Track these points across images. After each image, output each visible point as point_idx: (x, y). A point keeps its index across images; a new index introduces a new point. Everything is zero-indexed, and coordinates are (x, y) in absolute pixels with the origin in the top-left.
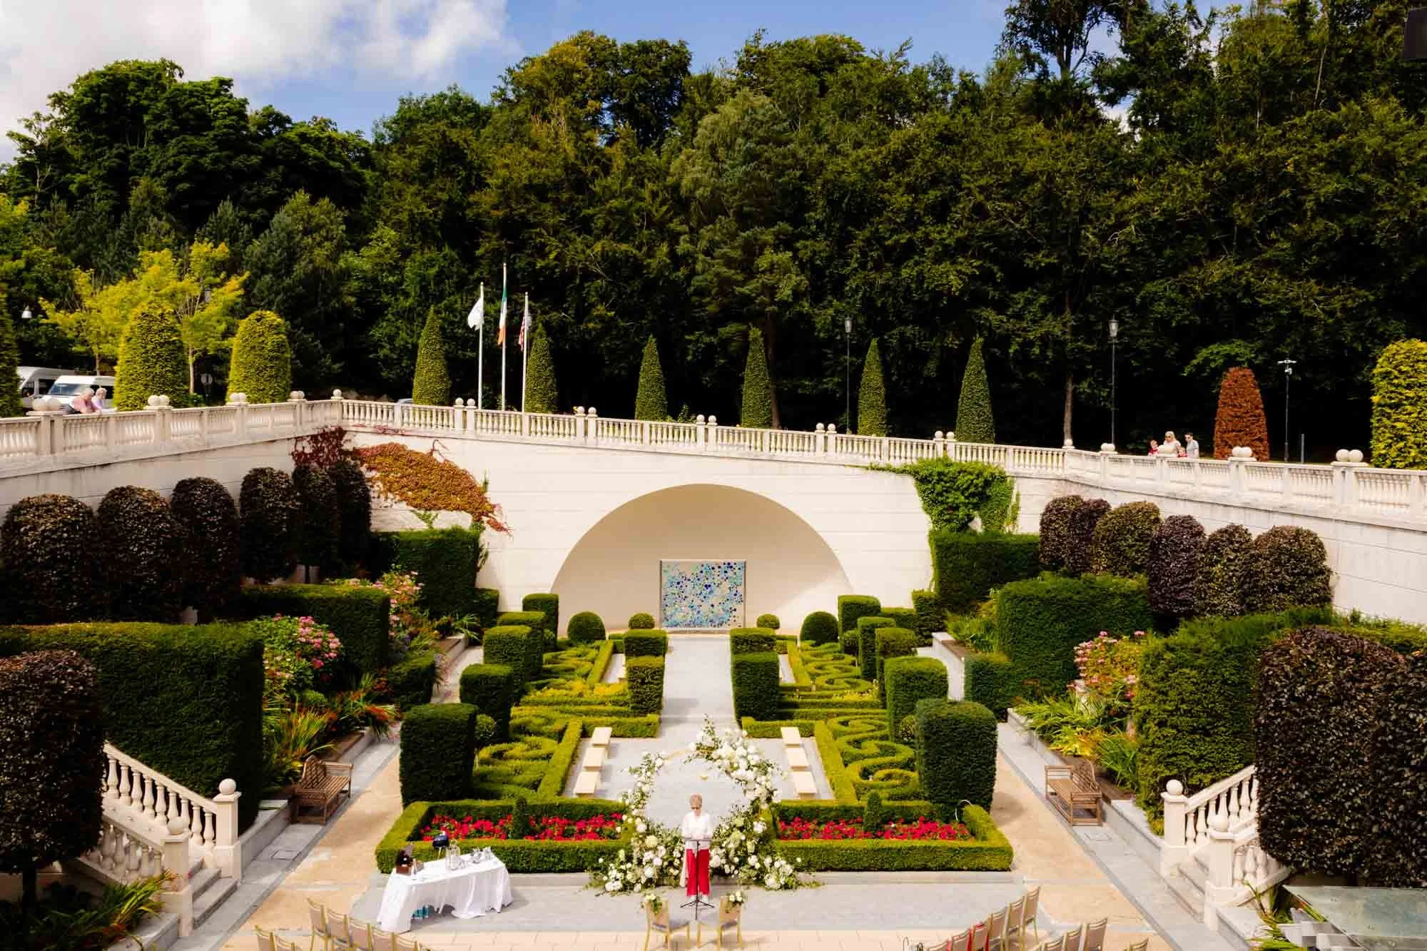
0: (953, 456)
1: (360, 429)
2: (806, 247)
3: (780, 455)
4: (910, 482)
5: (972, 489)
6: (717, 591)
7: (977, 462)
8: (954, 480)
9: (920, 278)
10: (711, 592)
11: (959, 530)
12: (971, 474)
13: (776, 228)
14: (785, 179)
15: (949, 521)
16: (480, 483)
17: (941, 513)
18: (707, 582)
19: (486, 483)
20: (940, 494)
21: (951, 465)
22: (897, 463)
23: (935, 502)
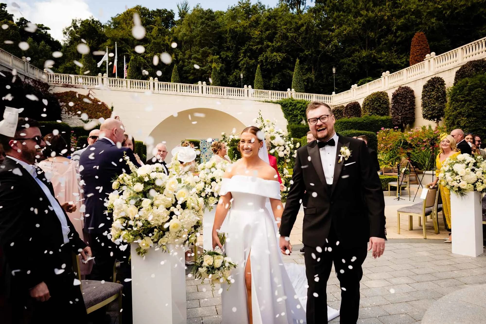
0: (294, 98)
1: (57, 85)
2: (224, 54)
3: (230, 97)
4: (279, 106)
5: (302, 109)
6: (208, 150)
7: (303, 100)
8: (295, 105)
9: (267, 58)
10: (206, 151)
11: (298, 124)
12: (302, 103)
13: (213, 48)
14: (215, 32)
15: (294, 121)
16: (110, 107)
17: (291, 118)
18: (204, 147)
19: (112, 108)
20: (291, 111)
21: (294, 100)
22: (274, 100)
23: (289, 114)
